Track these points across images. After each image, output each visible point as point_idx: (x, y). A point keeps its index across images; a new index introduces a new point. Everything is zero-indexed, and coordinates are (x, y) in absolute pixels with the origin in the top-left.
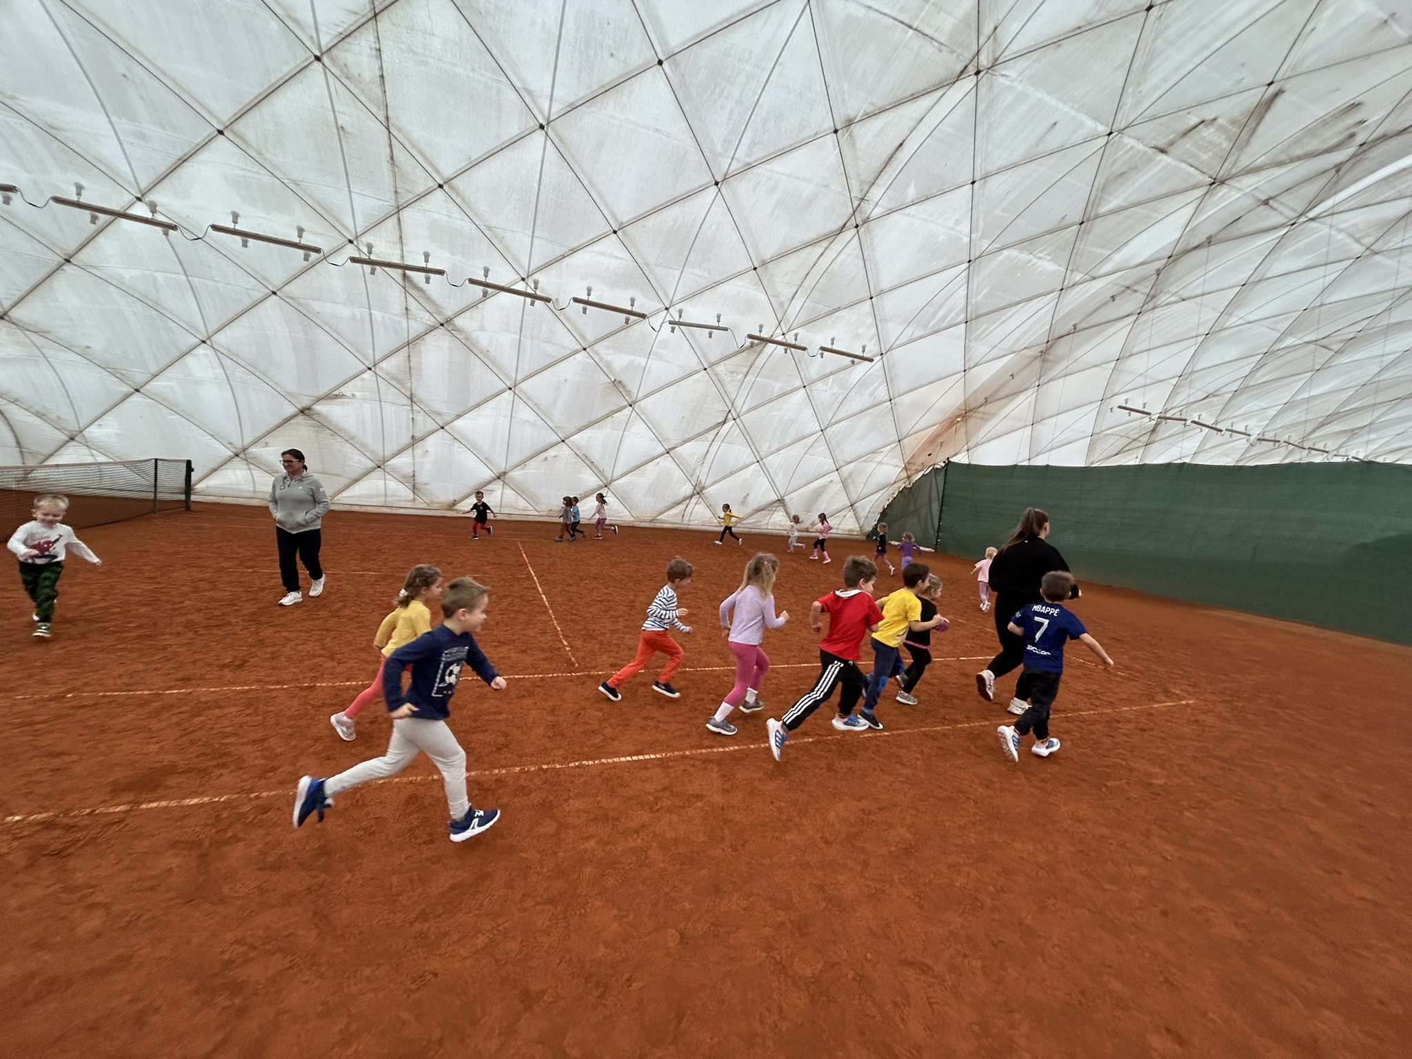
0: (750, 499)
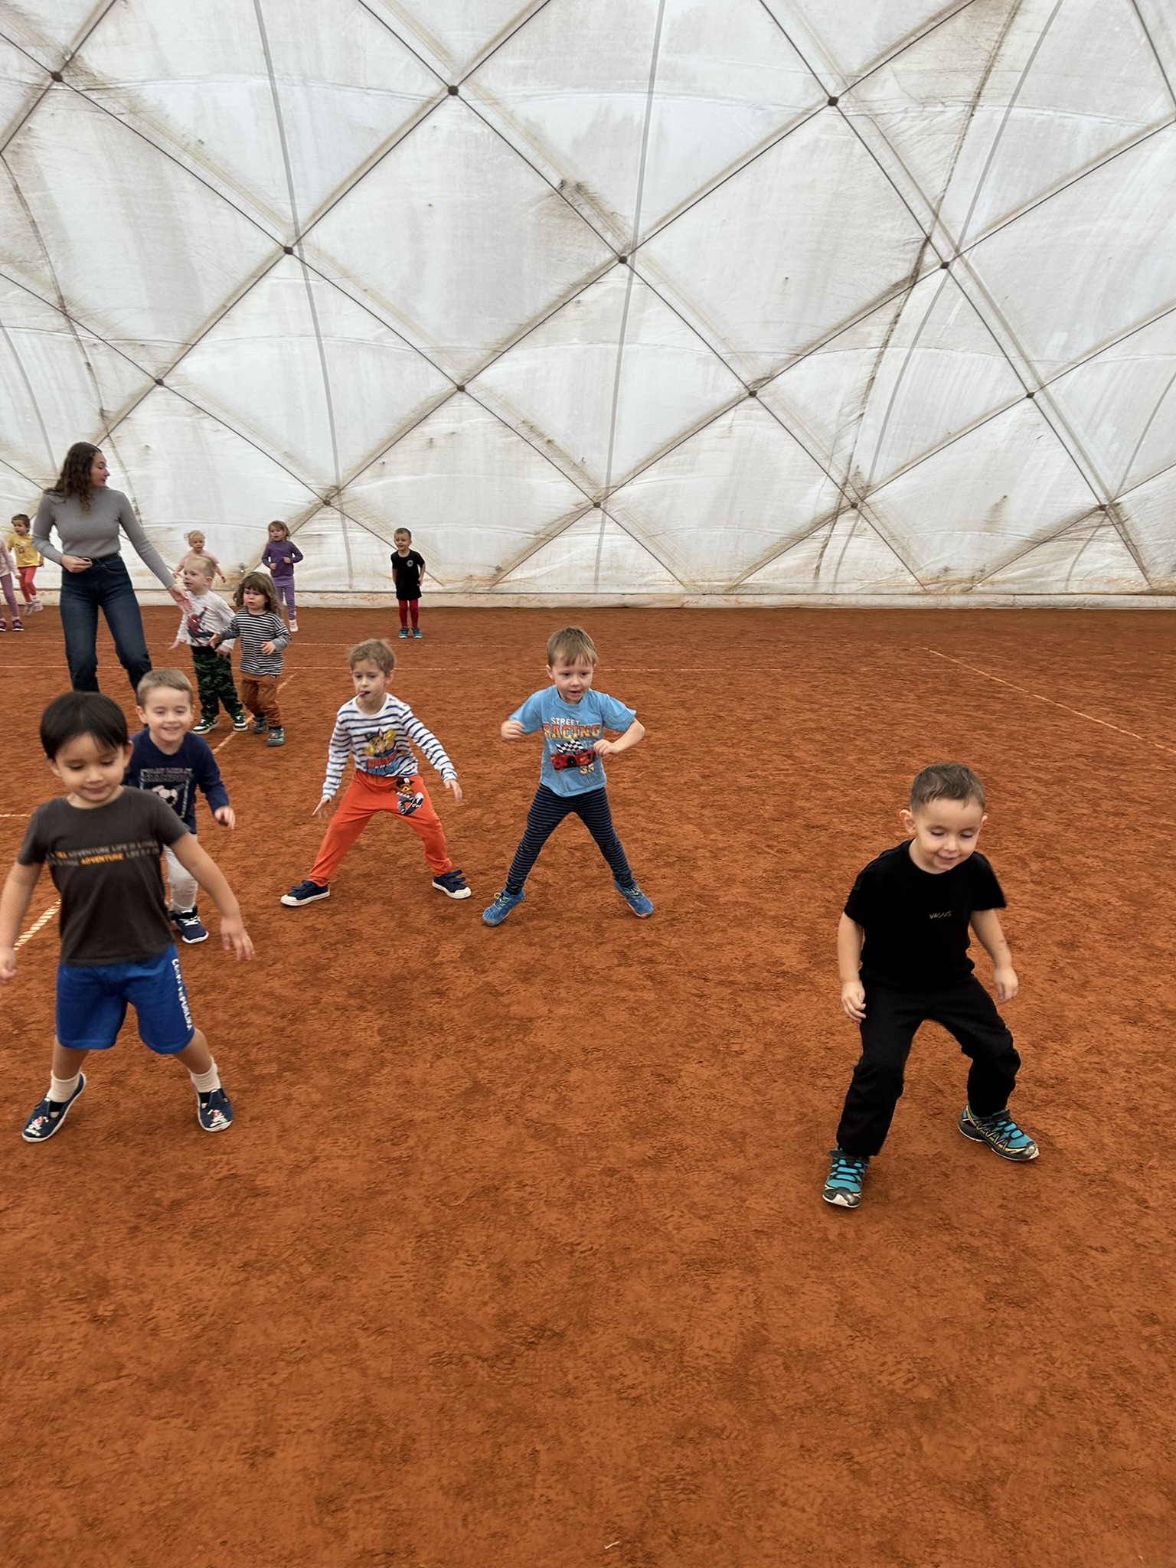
0: (1013, 510)
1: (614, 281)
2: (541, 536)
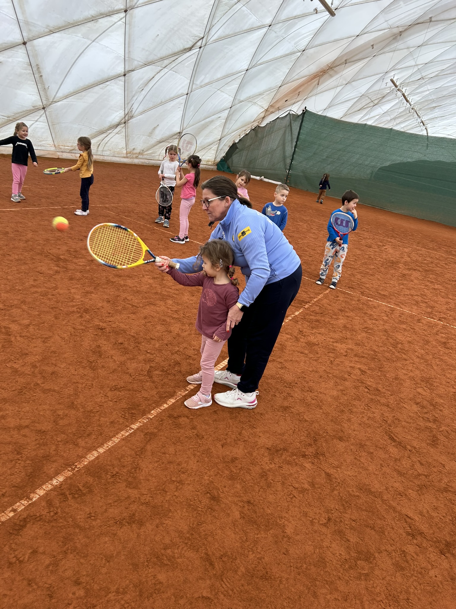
1: (115, 18)
2: (11, 119)
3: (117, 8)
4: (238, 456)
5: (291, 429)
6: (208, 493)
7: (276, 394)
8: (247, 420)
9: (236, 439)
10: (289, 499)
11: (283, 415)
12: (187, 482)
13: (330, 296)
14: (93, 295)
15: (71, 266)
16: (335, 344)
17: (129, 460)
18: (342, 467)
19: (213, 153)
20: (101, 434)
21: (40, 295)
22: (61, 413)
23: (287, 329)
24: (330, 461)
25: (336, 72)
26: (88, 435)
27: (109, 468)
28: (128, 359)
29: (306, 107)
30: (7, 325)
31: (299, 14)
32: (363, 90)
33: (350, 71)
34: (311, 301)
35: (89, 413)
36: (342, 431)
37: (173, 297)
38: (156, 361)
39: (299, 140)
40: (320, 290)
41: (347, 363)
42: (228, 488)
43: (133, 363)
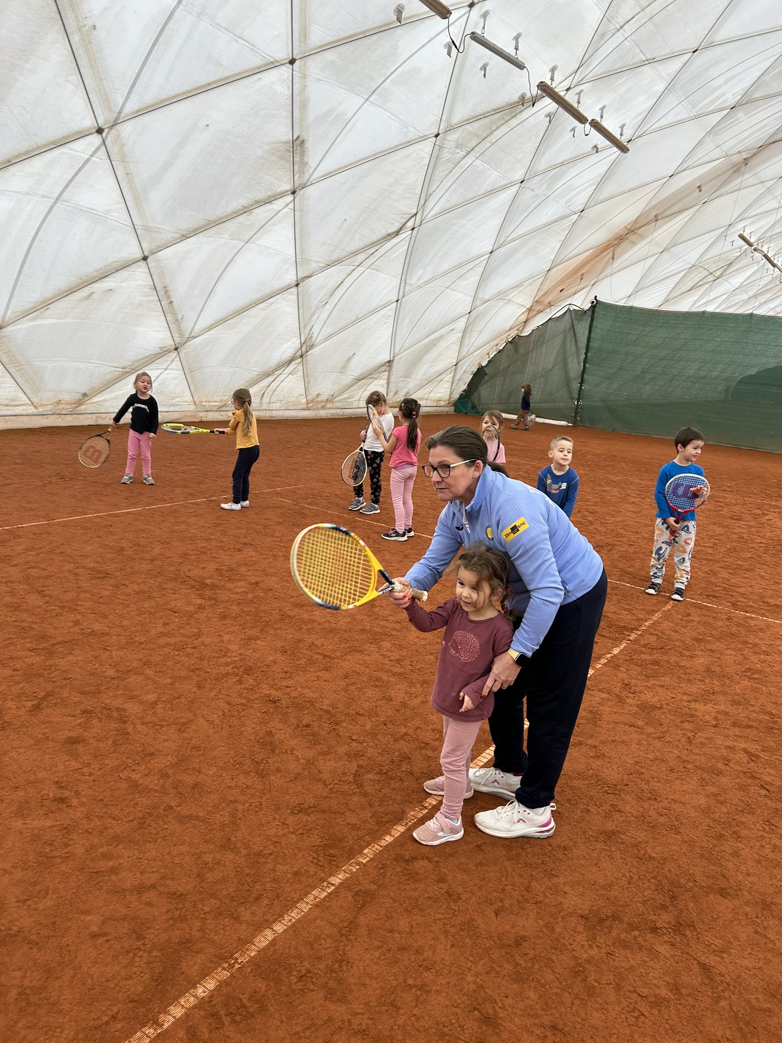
0: (354, 362)
1: (278, 204)
2: (127, 370)
3: (279, 190)
4: (526, 934)
5: (624, 876)
6: (475, 1009)
7: (589, 808)
8: (540, 861)
9: (521, 899)
10: (632, 1020)
11: (606, 848)
12: (434, 988)
13: (674, 613)
14: (259, 642)
15: (223, 596)
16: (693, 705)
17: (328, 945)
18: (732, 951)
19: (446, 386)
20: (278, 897)
21: (174, 649)
22: (210, 859)
23: (600, 681)
24: (706, 938)
25: (640, 235)
26: (257, 899)
27: (294, 962)
28: (319, 754)
29: (596, 297)
30: (121, 705)
31: (567, 158)
32: (692, 257)
33: (664, 232)
34: (640, 626)
35: (257, 857)
36: (723, 876)
37: (391, 635)
38: (368, 755)
39: (590, 350)
40: (655, 605)
41: (720, 740)
42: (513, 999)
43: (329, 760)
